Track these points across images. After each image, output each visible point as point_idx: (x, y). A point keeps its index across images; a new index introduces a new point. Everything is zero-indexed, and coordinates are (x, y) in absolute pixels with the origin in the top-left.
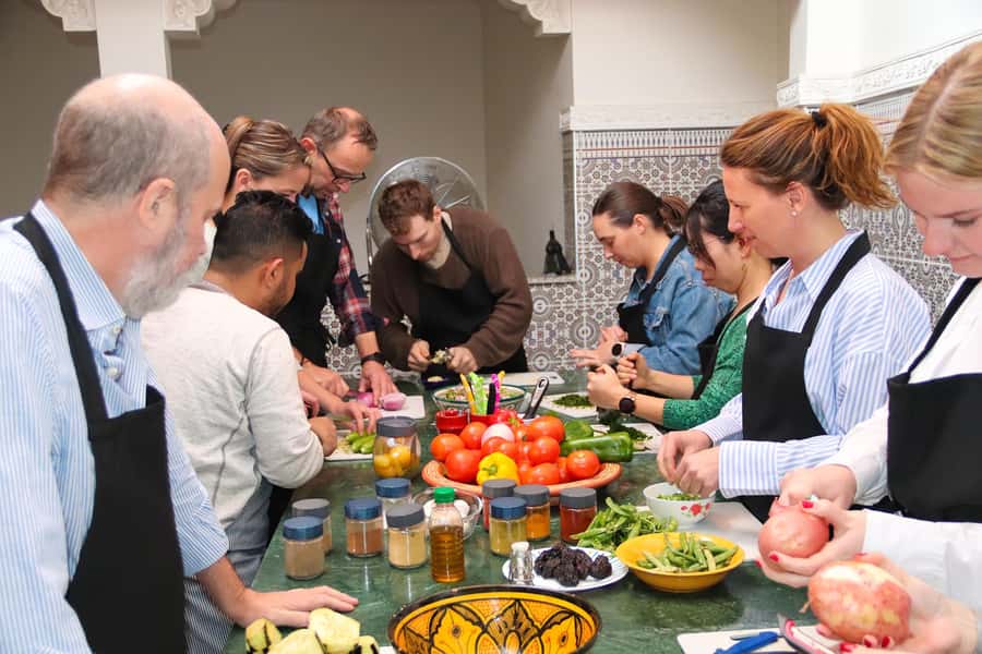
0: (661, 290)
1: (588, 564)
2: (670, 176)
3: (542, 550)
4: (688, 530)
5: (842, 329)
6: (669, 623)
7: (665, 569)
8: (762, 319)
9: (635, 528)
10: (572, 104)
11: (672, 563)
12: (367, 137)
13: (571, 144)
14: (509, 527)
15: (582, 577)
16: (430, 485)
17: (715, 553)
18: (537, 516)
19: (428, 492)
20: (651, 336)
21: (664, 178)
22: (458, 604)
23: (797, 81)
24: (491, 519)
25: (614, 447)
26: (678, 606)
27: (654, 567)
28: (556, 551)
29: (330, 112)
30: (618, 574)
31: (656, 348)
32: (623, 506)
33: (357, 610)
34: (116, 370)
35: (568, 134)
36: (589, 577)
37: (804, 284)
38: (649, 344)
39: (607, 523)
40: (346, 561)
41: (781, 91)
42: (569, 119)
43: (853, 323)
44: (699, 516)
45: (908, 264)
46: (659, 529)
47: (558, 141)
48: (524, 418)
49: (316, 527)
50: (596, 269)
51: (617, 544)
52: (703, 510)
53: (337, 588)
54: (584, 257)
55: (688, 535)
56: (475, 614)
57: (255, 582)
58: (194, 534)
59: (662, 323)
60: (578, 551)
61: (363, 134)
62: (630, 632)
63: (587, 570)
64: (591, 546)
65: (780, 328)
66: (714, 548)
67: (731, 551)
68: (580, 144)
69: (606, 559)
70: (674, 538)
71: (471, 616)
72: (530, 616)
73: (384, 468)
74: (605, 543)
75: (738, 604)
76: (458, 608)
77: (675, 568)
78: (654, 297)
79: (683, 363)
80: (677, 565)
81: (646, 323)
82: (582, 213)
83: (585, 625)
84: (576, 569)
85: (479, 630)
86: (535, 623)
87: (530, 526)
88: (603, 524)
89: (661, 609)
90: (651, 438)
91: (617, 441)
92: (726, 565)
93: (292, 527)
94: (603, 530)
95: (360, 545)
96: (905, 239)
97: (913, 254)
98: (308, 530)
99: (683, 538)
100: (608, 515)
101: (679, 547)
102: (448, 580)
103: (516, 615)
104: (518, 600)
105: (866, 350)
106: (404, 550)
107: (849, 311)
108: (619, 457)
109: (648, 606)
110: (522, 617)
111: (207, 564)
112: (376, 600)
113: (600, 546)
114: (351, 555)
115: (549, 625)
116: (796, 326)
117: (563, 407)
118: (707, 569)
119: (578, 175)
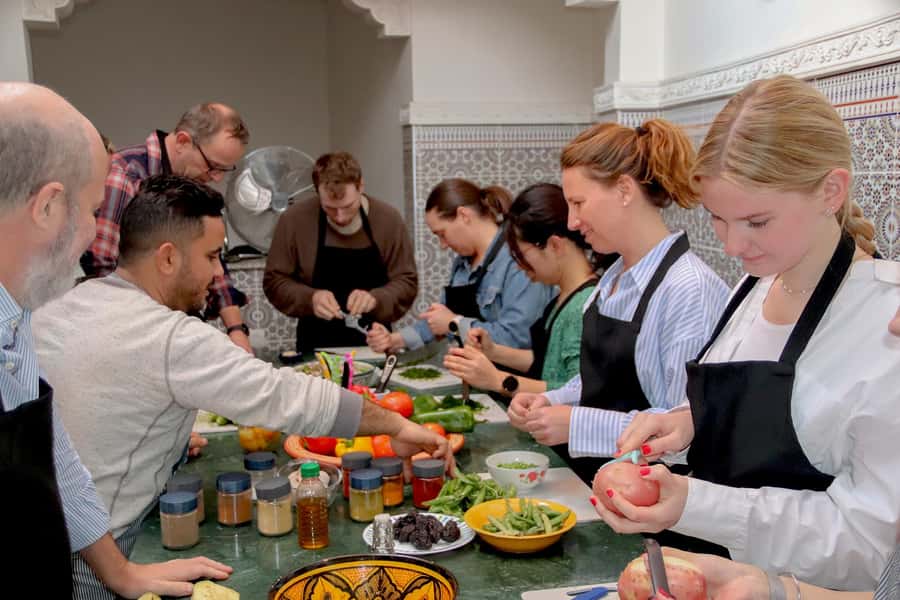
0: (493, 272)
1: (440, 529)
2: (500, 166)
3: (397, 517)
4: (527, 495)
5: (668, 317)
6: (514, 581)
7: (508, 533)
8: (597, 308)
9: (480, 496)
10: (412, 99)
11: (514, 527)
12: (240, 133)
13: (410, 137)
14: (367, 496)
15: (434, 541)
16: (293, 458)
17: (551, 517)
18: (392, 485)
19: (291, 464)
20: (483, 313)
21: (494, 168)
22: (327, 573)
23: (612, 87)
24: (350, 489)
25: (458, 420)
26: (519, 565)
27: (498, 531)
28: (410, 517)
29: (204, 108)
30: (466, 538)
31: (487, 324)
32: (469, 476)
33: (232, 578)
34: (13, 365)
35: (407, 127)
36: (441, 541)
37: (633, 279)
38: (483, 320)
39: (454, 491)
40: (218, 531)
41: (598, 95)
42: (408, 113)
43: (676, 313)
44: (536, 482)
45: (708, 251)
46: (501, 495)
47: (399, 133)
48: (376, 392)
49: (191, 502)
50: (434, 250)
51: (465, 510)
52: (539, 477)
53: (211, 558)
54: (422, 239)
55: (527, 500)
56: (343, 581)
57: (133, 554)
58: (79, 514)
59: (494, 302)
60: (430, 517)
61: (236, 130)
62: (480, 591)
63: (439, 534)
64: (441, 512)
65: (613, 317)
66: (549, 513)
67: (564, 514)
68: (418, 137)
69: (455, 524)
70: (515, 503)
71: (340, 583)
72: (394, 582)
73: (249, 441)
74: (453, 509)
75: (572, 562)
76: (328, 576)
77: (517, 532)
78: (485, 277)
79: (514, 338)
80: (520, 529)
81: (478, 301)
82: (420, 200)
83: (443, 589)
84: (429, 534)
85: (348, 596)
86: (399, 588)
87: (386, 494)
88: (451, 492)
89: (506, 569)
90: (488, 408)
91: (460, 413)
92: (560, 528)
93: (167, 502)
94: (451, 497)
95: (231, 516)
96: (705, 230)
97: (712, 243)
98: (184, 504)
99: (522, 503)
100: (456, 484)
101: (519, 511)
102: (314, 547)
103: (381, 581)
104: (382, 568)
105: (689, 337)
106: (272, 519)
107: (672, 303)
108: (463, 428)
109: (493, 566)
110: (386, 583)
111: (92, 540)
112: (248, 568)
113: (449, 512)
114: (222, 525)
115: (410, 589)
116: (628, 316)
117: (407, 379)
118: (544, 531)
119: (417, 164)
